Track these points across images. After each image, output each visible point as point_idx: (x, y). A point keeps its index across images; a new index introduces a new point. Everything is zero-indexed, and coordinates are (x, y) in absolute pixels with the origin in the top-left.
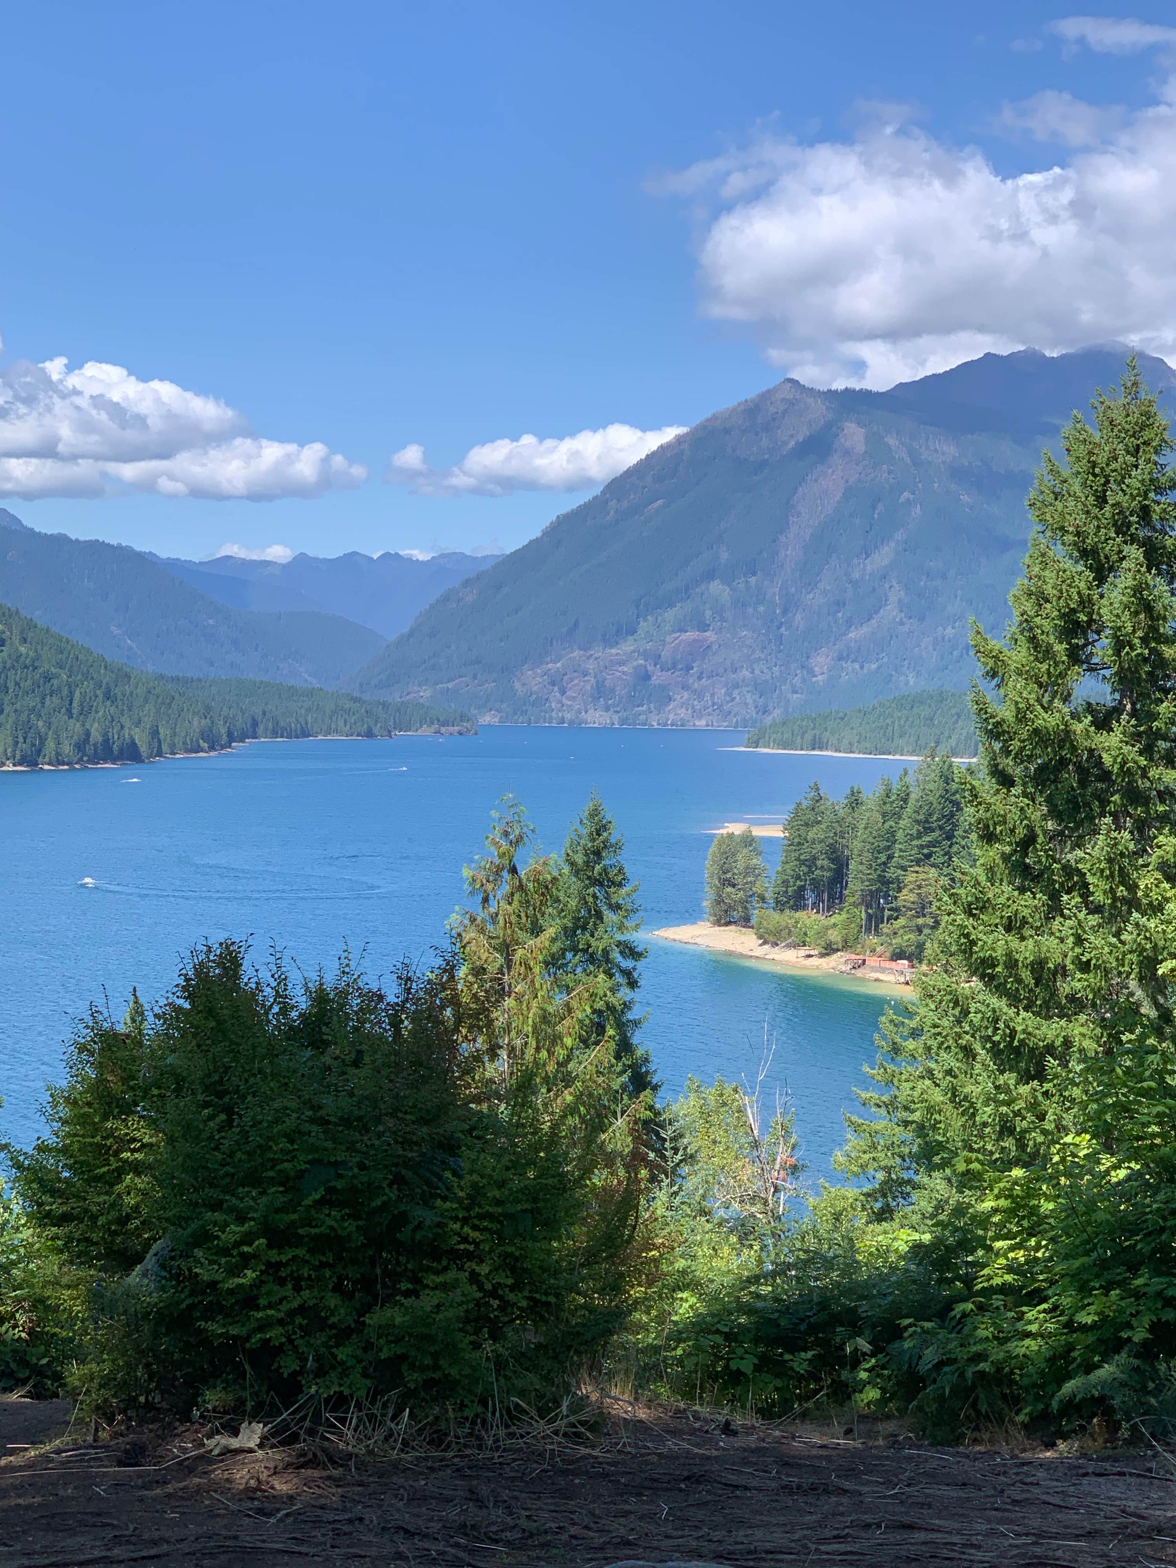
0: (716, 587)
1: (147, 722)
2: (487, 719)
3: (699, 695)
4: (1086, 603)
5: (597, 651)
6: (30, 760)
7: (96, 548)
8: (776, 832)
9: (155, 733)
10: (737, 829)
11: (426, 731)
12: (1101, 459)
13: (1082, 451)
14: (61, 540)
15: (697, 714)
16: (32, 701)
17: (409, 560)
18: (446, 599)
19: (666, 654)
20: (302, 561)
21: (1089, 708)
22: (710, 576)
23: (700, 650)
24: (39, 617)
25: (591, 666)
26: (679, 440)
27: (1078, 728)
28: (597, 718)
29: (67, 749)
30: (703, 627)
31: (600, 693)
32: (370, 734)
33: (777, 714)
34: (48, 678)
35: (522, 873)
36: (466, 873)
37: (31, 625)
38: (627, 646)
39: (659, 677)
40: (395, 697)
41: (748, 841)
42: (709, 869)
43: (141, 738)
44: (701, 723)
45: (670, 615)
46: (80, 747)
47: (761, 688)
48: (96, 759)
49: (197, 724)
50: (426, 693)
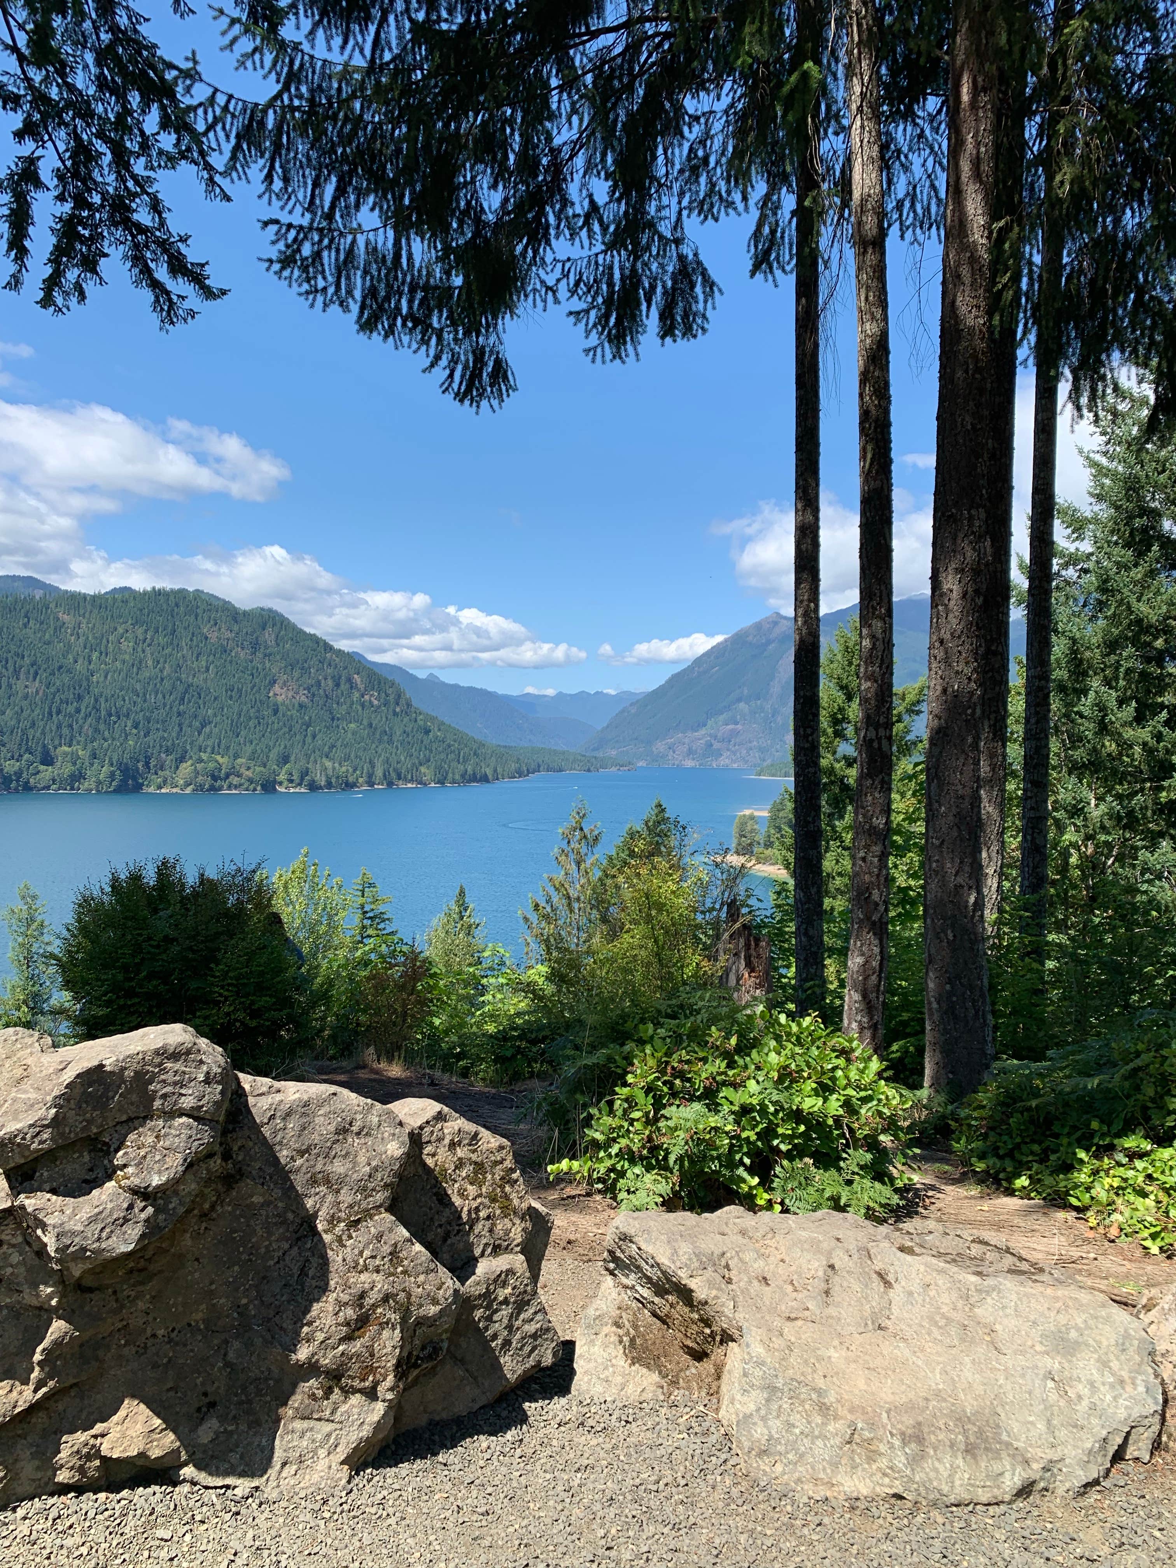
0: (742, 705)
1: (492, 765)
2: (641, 764)
3: (734, 753)
4: (841, 710)
5: (689, 734)
6: (441, 782)
7: (471, 689)
8: (765, 814)
9: (495, 771)
10: (747, 812)
11: (614, 769)
12: (851, 644)
13: (842, 640)
14: (456, 686)
15: (733, 761)
16: (443, 756)
17: (607, 695)
18: (623, 711)
19: (720, 735)
20: (560, 694)
21: (845, 757)
22: (739, 700)
23: (734, 734)
24: (446, 720)
25: (687, 740)
26: (726, 640)
27: (837, 766)
28: (689, 763)
29: (457, 777)
30: (736, 723)
31: (690, 752)
32: (589, 770)
33: (769, 762)
34: (449, 746)
35: (586, 830)
36: (560, 831)
37: (443, 723)
38: (703, 731)
39: (716, 745)
40: (600, 754)
41: (752, 817)
42: (734, 831)
43: (489, 772)
44: (735, 766)
45: (722, 718)
46: (463, 776)
47: (761, 750)
48: (470, 781)
49: (514, 766)
50: (614, 753)
